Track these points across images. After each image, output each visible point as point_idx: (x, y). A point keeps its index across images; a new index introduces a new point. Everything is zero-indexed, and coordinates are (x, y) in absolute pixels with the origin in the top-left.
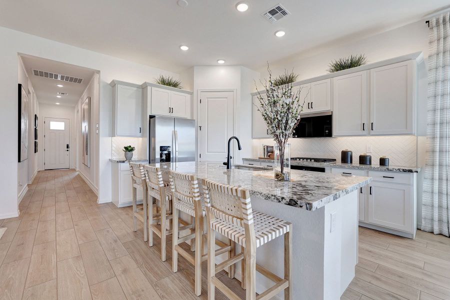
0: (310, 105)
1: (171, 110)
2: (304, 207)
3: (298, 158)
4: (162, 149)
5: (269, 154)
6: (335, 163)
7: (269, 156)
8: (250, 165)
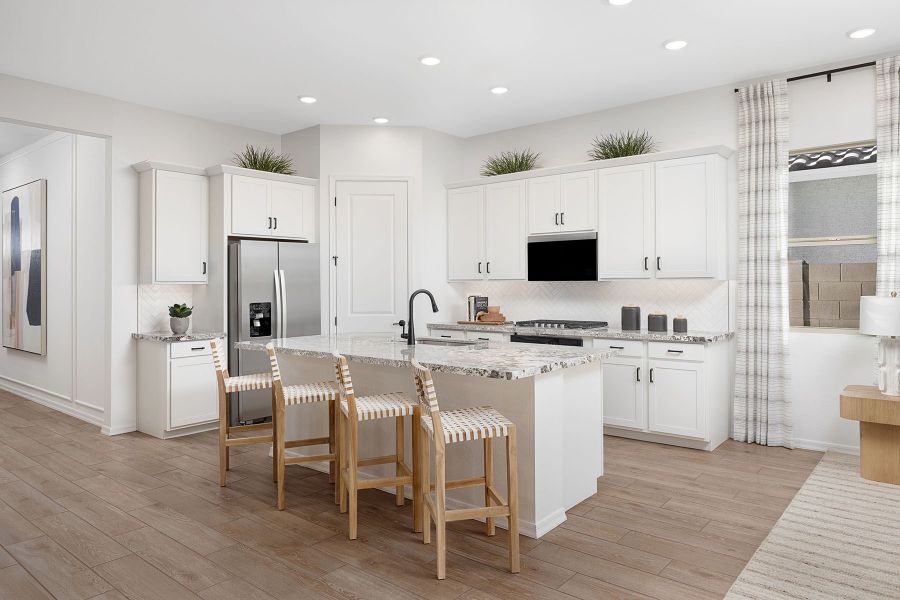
0: (559, 217)
1: (273, 223)
2: (505, 378)
3: (537, 322)
4: (255, 308)
5: (479, 313)
6: (606, 330)
7: (479, 319)
8: (444, 336)
